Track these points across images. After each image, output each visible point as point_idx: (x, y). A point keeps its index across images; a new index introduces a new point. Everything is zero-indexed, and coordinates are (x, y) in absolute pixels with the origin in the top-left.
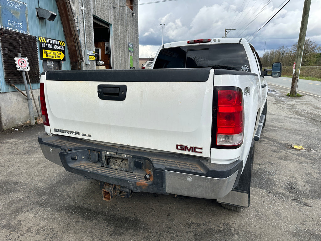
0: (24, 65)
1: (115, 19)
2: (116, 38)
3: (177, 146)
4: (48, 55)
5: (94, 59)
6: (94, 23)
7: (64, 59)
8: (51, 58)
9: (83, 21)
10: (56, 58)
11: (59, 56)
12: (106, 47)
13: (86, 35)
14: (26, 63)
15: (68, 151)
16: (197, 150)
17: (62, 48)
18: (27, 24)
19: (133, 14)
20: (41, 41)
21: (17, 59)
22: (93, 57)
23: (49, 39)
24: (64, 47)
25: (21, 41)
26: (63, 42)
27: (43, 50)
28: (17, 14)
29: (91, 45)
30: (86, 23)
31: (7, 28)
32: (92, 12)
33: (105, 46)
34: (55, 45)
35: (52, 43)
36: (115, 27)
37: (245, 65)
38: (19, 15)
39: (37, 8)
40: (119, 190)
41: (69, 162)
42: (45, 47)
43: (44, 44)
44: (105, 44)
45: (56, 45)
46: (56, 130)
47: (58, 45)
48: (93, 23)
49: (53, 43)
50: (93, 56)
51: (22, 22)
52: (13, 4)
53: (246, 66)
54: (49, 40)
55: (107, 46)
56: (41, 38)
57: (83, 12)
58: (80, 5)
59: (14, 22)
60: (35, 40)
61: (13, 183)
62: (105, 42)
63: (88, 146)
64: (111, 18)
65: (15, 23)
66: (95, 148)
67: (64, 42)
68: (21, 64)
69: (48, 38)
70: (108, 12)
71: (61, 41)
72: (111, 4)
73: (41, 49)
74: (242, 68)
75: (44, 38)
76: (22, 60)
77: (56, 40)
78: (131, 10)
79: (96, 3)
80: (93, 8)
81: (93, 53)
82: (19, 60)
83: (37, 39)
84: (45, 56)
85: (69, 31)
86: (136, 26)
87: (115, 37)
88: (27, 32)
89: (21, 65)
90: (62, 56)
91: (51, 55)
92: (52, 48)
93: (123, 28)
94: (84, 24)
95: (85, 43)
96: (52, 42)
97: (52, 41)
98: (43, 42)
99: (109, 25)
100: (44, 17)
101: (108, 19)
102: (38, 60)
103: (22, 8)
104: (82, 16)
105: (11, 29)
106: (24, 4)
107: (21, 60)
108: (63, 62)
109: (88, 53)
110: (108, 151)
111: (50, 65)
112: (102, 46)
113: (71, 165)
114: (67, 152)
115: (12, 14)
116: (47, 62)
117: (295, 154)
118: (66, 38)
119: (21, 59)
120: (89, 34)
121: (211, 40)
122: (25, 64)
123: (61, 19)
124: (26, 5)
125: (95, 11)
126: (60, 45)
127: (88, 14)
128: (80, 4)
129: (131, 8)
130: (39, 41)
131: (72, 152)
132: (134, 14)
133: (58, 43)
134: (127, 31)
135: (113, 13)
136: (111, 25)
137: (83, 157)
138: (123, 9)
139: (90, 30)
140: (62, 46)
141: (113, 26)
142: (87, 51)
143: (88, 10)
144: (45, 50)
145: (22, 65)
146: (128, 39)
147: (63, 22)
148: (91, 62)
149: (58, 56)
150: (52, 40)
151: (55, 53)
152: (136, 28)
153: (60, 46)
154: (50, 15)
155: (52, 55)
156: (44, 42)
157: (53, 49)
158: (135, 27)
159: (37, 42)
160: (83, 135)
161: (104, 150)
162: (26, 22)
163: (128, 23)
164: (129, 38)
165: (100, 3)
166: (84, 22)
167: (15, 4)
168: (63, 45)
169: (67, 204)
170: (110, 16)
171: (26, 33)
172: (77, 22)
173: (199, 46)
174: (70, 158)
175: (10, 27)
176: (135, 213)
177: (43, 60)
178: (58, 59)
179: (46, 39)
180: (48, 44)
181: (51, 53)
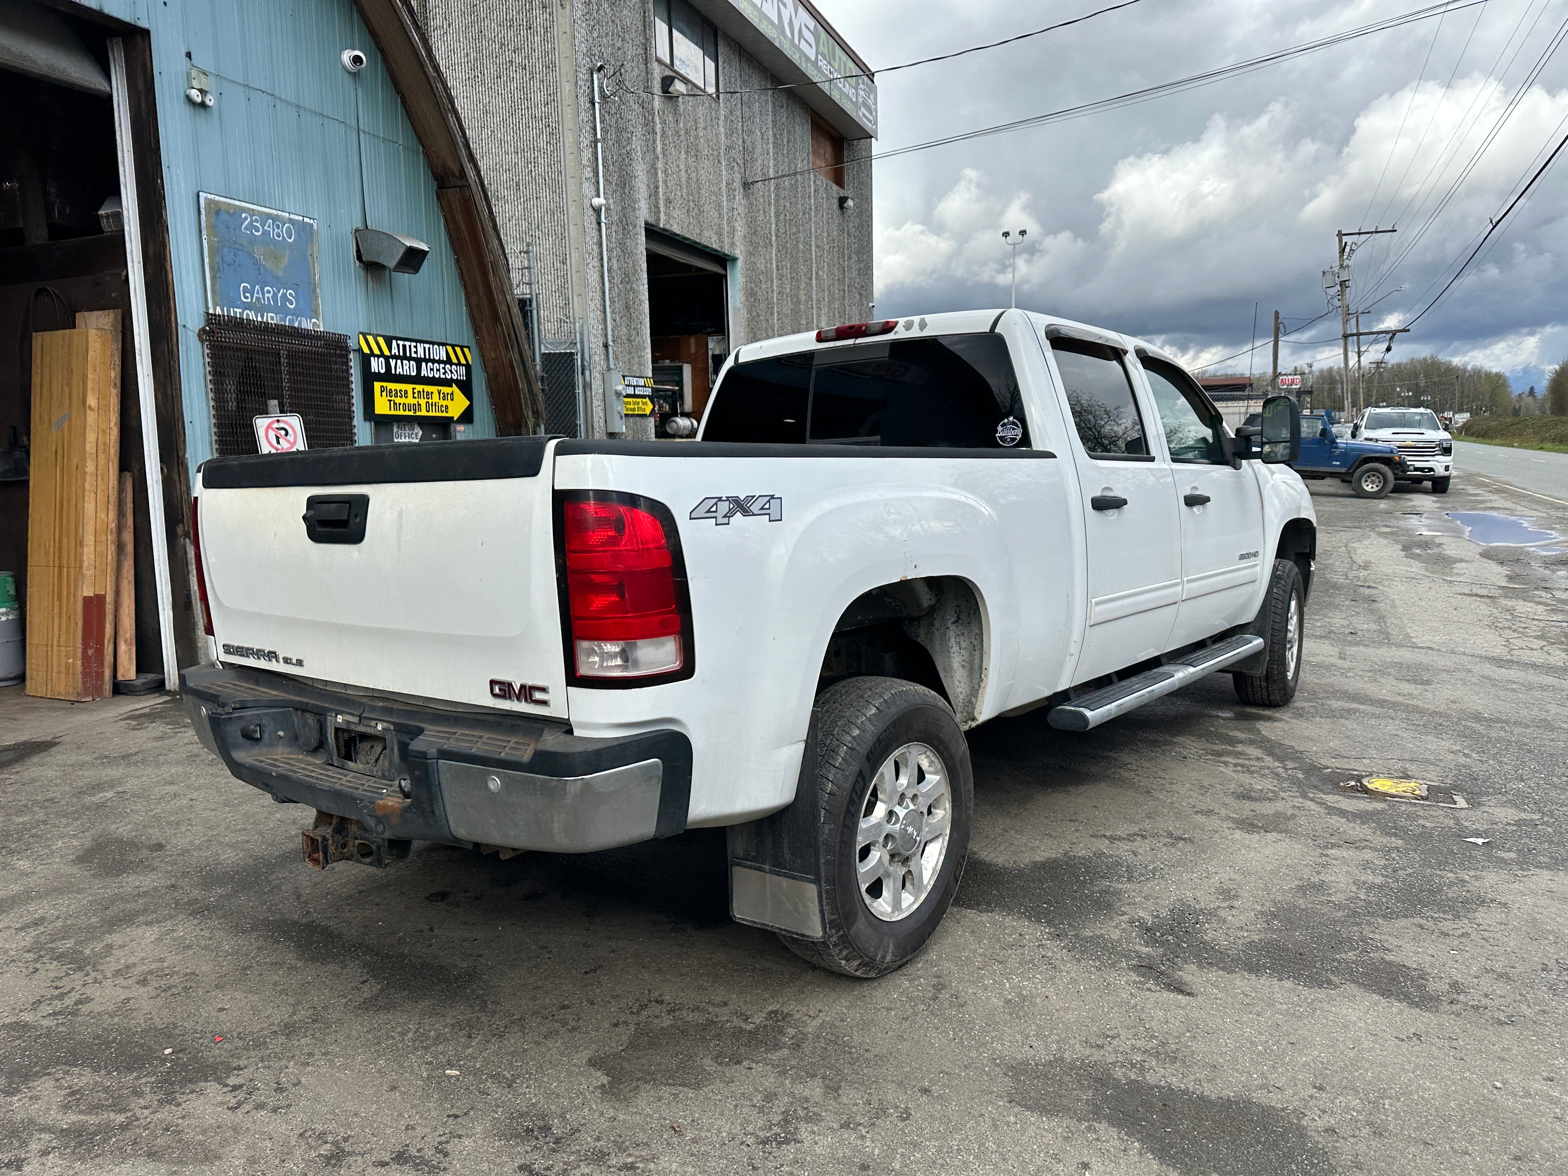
0: (289, 441)
1: (755, 233)
2: (758, 315)
3: (493, 683)
4: (398, 400)
5: (648, 412)
6: (652, 258)
7: (467, 417)
8: (407, 413)
9: (601, 253)
10: (430, 414)
11: (444, 403)
12: (714, 356)
13: (613, 312)
14: (295, 437)
15: (234, 709)
16: (538, 696)
17: (458, 373)
18: (314, 291)
19: (842, 201)
20: (366, 350)
21: (261, 424)
22: (645, 404)
23: (401, 343)
24: (468, 367)
25: (288, 356)
26: (462, 347)
27: (377, 385)
28: (276, 258)
29: (633, 349)
30: (614, 261)
31: (235, 313)
32: (643, 213)
33: (710, 353)
34: (427, 361)
35: (414, 355)
36: (751, 268)
37: (1011, 419)
38: (285, 261)
39: (357, 231)
40: (356, 838)
41: (237, 746)
42: (383, 371)
43: (381, 359)
44: (711, 345)
45: (434, 361)
46: (228, 649)
47: (439, 362)
48: (644, 258)
49: (421, 354)
50: (644, 397)
51: (296, 287)
52: (263, 228)
53: (1013, 423)
54: (404, 346)
55: (717, 352)
56: (370, 338)
57: (599, 216)
58: (588, 188)
59: (262, 289)
60: (346, 350)
61: (149, 847)
62: (709, 334)
63: (298, 698)
64: (732, 232)
65: (269, 292)
66: (312, 702)
67: (466, 350)
68: (278, 438)
69: (397, 339)
70: (719, 206)
71: (453, 346)
72: (736, 168)
73: (369, 378)
74: (1000, 428)
75: (381, 340)
76: (281, 425)
77: (433, 343)
78: (835, 187)
79: (660, 172)
80: (646, 195)
81: (644, 383)
82: (269, 427)
83: (352, 344)
84: (382, 407)
85: (486, 305)
86: (858, 252)
87: (750, 311)
88: (314, 320)
89: (274, 442)
90: (457, 405)
91: (410, 400)
92: (414, 374)
93: (794, 270)
94: (602, 266)
95: (606, 346)
96: (416, 352)
97: (413, 350)
98: (377, 352)
99: (724, 260)
100: (382, 261)
101: (720, 234)
102: (355, 422)
103: (298, 234)
104: (594, 233)
105: (252, 316)
106: (306, 220)
107: (276, 425)
108: (461, 428)
109: (620, 388)
110: (342, 713)
111: (407, 440)
112: (697, 351)
113: (241, 756)
114: (231, 713)
115: (256, 262)
116: (395, 430)
117: (1342, 813)
118: (477, 330)
119: (278, 421)
120: (627, 307)
121: (897, 323)
122: (290, 438)
123: (458, 261)
124: (312, 225)
125: (657, 207)
126: (449, 361)
127: (625, 223)
128: (586, 185)
129: (839, 179)
130: (360, 350)
131: (246, 713)
132: (850, 203)
133: (440, 353)
134: (814, 282)
135: (741, 210)
136: (734, 259)
137: (281, 733)
138: (794, 187)
139: (632, 289)
140: (459, 364)
141: (740, 263)
142: (616, 376)
143: (624, 208)
144: (384, 384)
145: (278, 443)
146: (819, 316)
147: (464, 270)
148: (635, 423)
149: (442, 402)
150: (413, 344)
151: (429, 395)
152: (859, 261)
153: (451, 364)
154: (402, 251)
155: (415, 401)
156: (382, 355)
157: (418, 379)
158: (854, 258)
159: (351, 356)
160: (287, 661)
161: (331, 710)
162: (309, 283)
163: (817, 246)
164: (825, 310)
165: (683, 172)
166: (602, 259)
167: (269, 227)
168: (463, 361)
169: (278, 916)
170: (728, 223)
171: (307, 325)
172: (529, 268)
173: (855, 347)
174: (239, 733)
175: (246, 306)
176: (481, 956)
177: (376, 424)
178: (440, 414)
179: (389, 341)
180: (399, 362)
181: (410, 394)
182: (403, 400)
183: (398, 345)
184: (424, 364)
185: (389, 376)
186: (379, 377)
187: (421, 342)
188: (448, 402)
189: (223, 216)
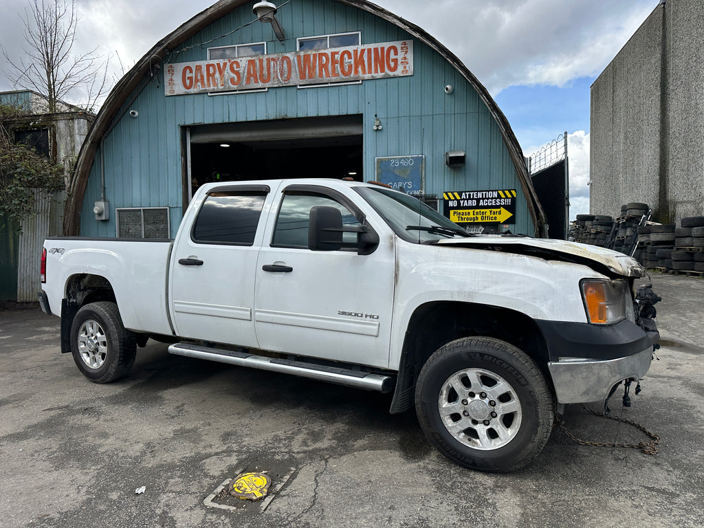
4: (464, 216)
7: (511, 221)
8: (469, 221)
10: (484, 221)
11: (494, 216)
17: (505, 202)
18: (421, 181)
20: (447, 198)
23: (467, 193)
24: (513, 198)
26: (510, 191)
27: (452, 212)
28: (405, 172)
34: (484, 199)
35: (475, 197)
38: (409, 172)
42: (455, 206)
43: (455, 201)
45: (489, 199)
47: (492, 198)
49: (480, 197)
51: (413, 180)
52: (400, 163)
54: (470, 195)
56: (449, 194)
60: (436, 199)
65: (400, 184)
67: (513, 192)
69: (465, 192)
71: (503, 191)
73: (447, 209)
75: (456, 194)
77: (490, 191)
83: (439, 197)
84: (454, 220)
88: (419, 190)
90: (505, 215)
91: (471, 216)
92: (475, 205)
96: (477, 196)
97: (475, 195)
98: (453, 198)
103: (415, 162)
106: (419, 156)
108: (505, 226)
111: (473, 232)
115: (395, 175)
116: (467, 228)
124: (422, 157)
126: (499, 197)
130: (443, 199)
133: (494, 195)
140: (507, 197)
144: (456, 211)
149: (492, 215)
150: (476, 193)
151: (484, 213)
153: (501, 198)
155: (475, 216)
156: (456, 199)
157: (478, 207)
159: (439, 201)
162: (419, 178)
167: (402, 162)
178: (491, 221)
179: (460, 194)
180: (466, 201)
181: (471, 213)
182: (467, 216)
183: (466, 195)
184: (481, 201)
185: (459, 207)
186: (453, 208)
187: (480, 191)
188: (497, 216)
189: (384, 163)
